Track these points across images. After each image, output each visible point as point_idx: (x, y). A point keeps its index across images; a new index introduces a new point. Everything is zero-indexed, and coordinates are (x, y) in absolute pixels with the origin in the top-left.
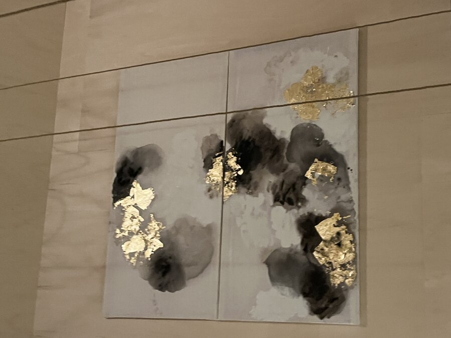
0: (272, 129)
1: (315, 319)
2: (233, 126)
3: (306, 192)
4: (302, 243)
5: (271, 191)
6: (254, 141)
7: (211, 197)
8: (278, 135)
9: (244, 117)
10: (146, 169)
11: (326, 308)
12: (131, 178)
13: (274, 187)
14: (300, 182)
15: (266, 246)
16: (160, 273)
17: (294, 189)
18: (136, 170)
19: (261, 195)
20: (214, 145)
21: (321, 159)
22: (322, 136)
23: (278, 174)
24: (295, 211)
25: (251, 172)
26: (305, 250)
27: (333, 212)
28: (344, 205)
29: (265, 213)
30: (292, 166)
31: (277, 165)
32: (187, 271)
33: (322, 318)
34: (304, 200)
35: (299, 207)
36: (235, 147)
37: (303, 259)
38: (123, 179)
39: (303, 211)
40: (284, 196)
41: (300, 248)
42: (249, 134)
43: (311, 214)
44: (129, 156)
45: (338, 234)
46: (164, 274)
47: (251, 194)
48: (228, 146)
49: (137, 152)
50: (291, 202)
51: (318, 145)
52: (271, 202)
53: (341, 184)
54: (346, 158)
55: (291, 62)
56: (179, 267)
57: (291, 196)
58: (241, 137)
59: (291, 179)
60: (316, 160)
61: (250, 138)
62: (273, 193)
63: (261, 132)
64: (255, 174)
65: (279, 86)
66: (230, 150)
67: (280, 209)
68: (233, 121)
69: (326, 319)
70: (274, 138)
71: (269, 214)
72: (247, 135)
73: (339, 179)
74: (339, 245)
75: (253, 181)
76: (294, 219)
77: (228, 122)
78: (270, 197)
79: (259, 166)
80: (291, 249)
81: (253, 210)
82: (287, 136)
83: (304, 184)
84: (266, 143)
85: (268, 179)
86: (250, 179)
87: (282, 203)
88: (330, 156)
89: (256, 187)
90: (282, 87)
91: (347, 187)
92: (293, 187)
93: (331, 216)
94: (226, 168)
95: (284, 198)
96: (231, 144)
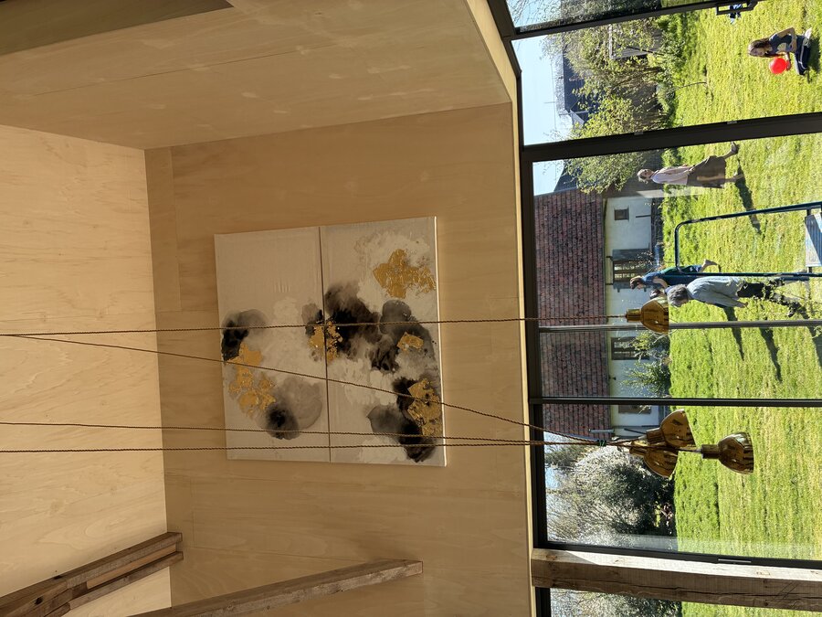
0: (365, 303)
1: (412, 462)
2: (330, 297)
3: (399, 360)
4: (398, 402)
5: (368, 358)
6: (350, 312)
7: (315, 360)
8: (371, 309)
9: (339, 291)
10: (251, 332)
11: (420, 453)
12: (239, 340)
13: (371, 355)
14: (393, 351)
15: (368, 403)
16: (276, 425)
17: (388, 357)
18: (242, 333)
19: (360, 360)
20: (314, 315)
21: (410, 333)
22: (410, 313)
23: (373, 343)
24: (390, 375)
25: (350, 340)
26: (401, 408)
27: (422, 377)
28: (431, 372)
29: (365, 376)
30: (385, 337)
31: (373, 335)
32: (299, 422)
33: (417, 461)
34: (397, 366)
35: (394, 372)
36: (333, 317)
37: (399, 415)
38: (231, 340)
39: (397, 376)
40: (380, 362)
41: (396, 406)
42: (345, 306)
43: (404, 379)
44: (234, 320)
45: (427, 395)
46: (279, 425)
47: (351, 358)
48: (327, 316)
49: (241, 317)
50: (386, 368)
51: (407, 320)
52: (370, 368)
53: (429, 354)
54: (430, 333)
55: (379, 243)
56: (292, 420)
57: (386, 362)
58: (338, 309)
59: (386, 348)
60: (406, 333)
61: (346, 310)
62: (371, 359)
63: (356, 305)
64: (354, 342)
65: (369, 264)
66: (329, 320)
67: (377, 374)
68: (329, 293)
69: (420, 462)
70: (369, 312)
71: (369, 376)
72: (343, 306)
73: (426, 350)
74: (428, 404)
75: (352, 348)
76: (390, 383)
77: (325, 293)
78: (369, 363)
79: (357, 336)
80: (388, 407)
81: (354, 372)
82: (379, 310)
83: (397, 353)
84: (361, 315)
85: (365, 347)
86: (350, 346)
87: (379, 369)
88: (417, 330)
89: (355, 354)
90: (371, 266)
91: (433, 357)
92: (388, 354)
93: (420, 380)
94: (327, 336)
95: (380, 364)
96: (330, 313)
